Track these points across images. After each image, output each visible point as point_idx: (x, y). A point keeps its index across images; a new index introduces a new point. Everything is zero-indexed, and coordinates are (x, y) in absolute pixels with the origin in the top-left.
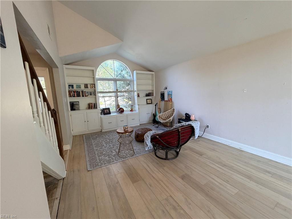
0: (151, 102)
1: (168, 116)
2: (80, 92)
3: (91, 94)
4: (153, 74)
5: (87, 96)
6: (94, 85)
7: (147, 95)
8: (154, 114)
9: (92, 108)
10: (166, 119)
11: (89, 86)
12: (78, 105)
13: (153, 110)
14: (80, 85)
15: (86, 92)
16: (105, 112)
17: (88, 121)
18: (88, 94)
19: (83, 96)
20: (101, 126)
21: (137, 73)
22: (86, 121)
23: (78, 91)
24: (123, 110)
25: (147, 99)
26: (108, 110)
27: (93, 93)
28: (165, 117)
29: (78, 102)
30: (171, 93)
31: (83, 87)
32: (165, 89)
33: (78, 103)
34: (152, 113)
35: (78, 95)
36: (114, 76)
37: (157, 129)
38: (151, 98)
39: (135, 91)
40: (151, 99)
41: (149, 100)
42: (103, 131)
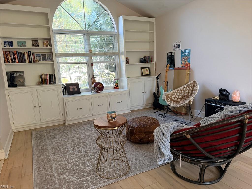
0: (148, 73)
1: (182, 96)
2: (24, 54)
3: (44, 59)
4: (153, 22)
5: (38, 61)
6: (49, 42)
7: (143, 60)
8: (154, 93)
9: (46, 83)
11: (40, 43)
12: (22, 77)
13: (153, 87)
14: (25, 42)
15: (35, 54)
16: (71, 90)
17: (40, 106)
18: (38, 58)
19: (30, 61)
20: (64, 114)
21: (125, 21)
22: (37, 106)
23: (21, 52)
24: (101, 86)
25: (142, 68)
26: (75, 87)
27: (48, 57)
28: (177, 97)
29: (23, 72)
30: (188, 54)
31: (29, 45)
32: (176, 48)
33: (21, 74)
34: (151, 91)
35: (22, 60)
36: (84, 27)
37: (164, 119)
38: (148, 66)
39: (122, 54)
40: (148, 68)
41: (146, 69)
42: (67, 123)
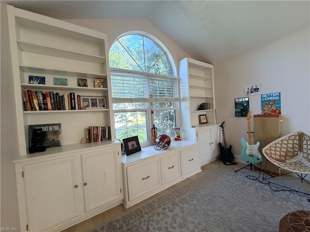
0: (206, 121)
1: (286, 153)
2: (62, 97)
3: (94, 104)
4: (211, 69)
6: (104, 81)
7: (202, 107)
9: (96, 140)
10: (283, 158)
11: (90, 82)
12: (56, 133)
14: (66, 80)
15: (81, 98)
16: (130, 148)
17: (85, 184)
18: (86, 104)
19: (73, 108)
20: (125, 189)
22: (80, 184)
23: (57, 94)
25: (200, 116)
26: (134, 143)
27: (100, 102)
29: (59, 125)
30: (277, 98)
31: (72, 83)
32: (252, 92)
33: (56, 128)
35: (59, 105)
38: (205, 113)
40: (205, 115)
41: (203, 117)
42: (129, 205)
